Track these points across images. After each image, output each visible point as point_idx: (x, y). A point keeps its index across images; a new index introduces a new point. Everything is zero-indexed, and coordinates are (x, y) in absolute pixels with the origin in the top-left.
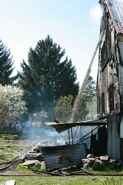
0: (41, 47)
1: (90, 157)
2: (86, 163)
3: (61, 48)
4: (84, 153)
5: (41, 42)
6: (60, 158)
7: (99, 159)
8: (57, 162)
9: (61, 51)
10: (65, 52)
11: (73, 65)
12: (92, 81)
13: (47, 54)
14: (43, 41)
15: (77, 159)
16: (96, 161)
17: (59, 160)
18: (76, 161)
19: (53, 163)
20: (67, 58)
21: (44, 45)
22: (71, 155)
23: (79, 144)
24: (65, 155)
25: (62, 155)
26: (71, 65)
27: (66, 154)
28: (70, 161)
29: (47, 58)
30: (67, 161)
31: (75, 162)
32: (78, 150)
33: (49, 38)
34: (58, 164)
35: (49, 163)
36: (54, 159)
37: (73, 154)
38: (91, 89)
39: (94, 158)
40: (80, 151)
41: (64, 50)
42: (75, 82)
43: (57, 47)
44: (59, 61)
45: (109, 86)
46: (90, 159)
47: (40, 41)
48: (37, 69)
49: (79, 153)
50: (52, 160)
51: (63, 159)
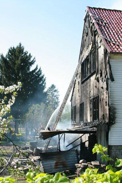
0: (12, 54)
1: (83, 162)
2: (79, 168)
3: (32, 56)
4: (75, 159)
5: (12, 50)
6: (56, 163)
7: (91, 164)
8: (54, 167)
9: (32, 59)
10: (35, 61)
11: (43, 74)
12: (55, 89)
13: (18, 62)
14: (14, 48)
15: (70, 164)
16: (89, 166)
17: (55, 165)
18: (69, 165)
19: (50, 167)
20: (37, 66)
21: (15, 53)
22: (65, 160)
23: (72, 150)
24: (59, 160)
25: (57, 161)
26: (40, 74)
27: (61, 159)
28: (64, 166)
29: (18, 65)
30: (61, 166)
31: (68, 167)
32: (70, 156)
33: (20, 45)
34: (54, 169)
35: (47, 168)
36: (51, 164)
37: (67, 160)
38: (53, 97)
39: (86, 163)
40: (72, 157)
41: (35, 58)
42: (44, 91)
43: (28, 55)
44: (29, 69)
45: (92, 98)
46: (83, 164)
47: (11, 48)
48: (8, 75)
49: (71, 159)
50: (49, 165)
51: (58, 164)
